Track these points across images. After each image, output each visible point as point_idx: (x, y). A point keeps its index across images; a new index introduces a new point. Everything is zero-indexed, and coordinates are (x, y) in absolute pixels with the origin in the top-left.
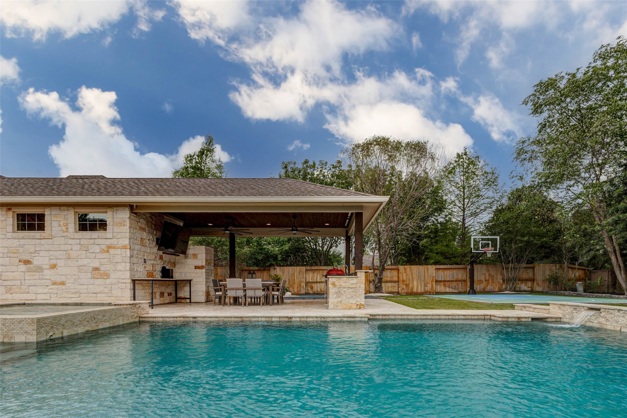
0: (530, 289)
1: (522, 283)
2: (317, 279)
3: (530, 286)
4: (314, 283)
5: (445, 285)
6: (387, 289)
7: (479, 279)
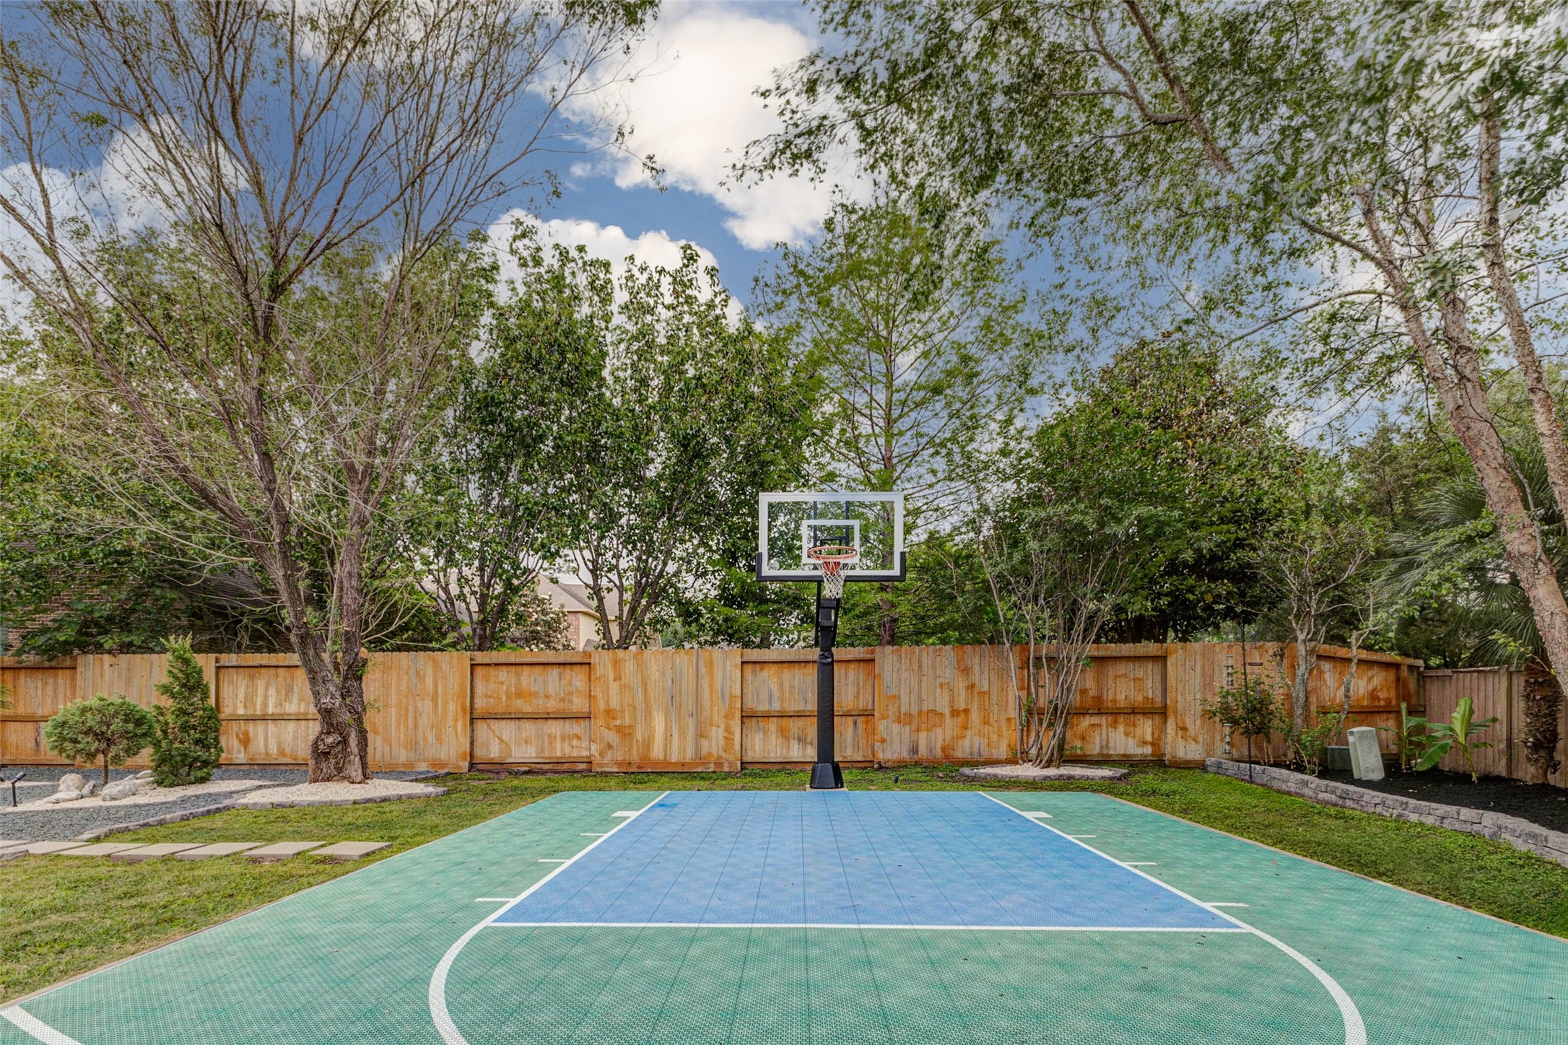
0: (1148, 750)
1: (1114, 724)
2: (265, 705)
3: (1149, 738)
4: (254, 719)
5: (783, 733)
6: (546, 746)
7: (925, 708)
